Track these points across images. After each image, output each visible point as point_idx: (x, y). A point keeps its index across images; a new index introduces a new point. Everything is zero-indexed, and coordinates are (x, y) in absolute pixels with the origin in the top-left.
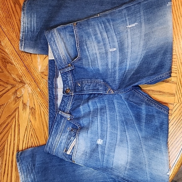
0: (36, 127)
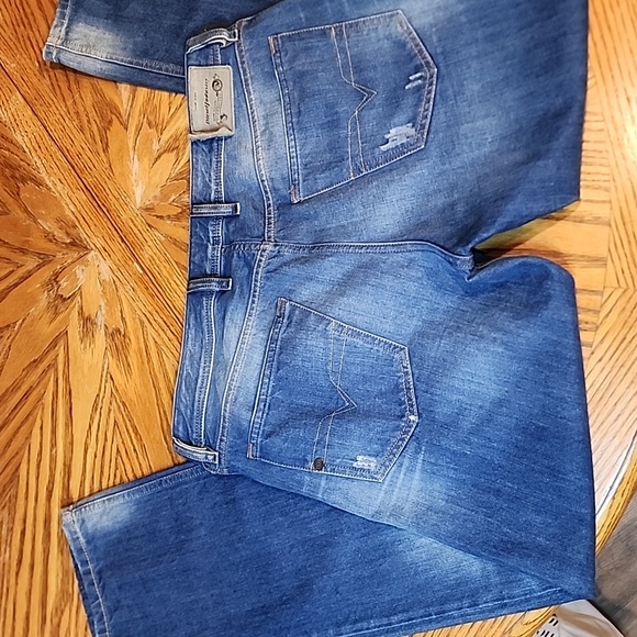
0: (131, 395)
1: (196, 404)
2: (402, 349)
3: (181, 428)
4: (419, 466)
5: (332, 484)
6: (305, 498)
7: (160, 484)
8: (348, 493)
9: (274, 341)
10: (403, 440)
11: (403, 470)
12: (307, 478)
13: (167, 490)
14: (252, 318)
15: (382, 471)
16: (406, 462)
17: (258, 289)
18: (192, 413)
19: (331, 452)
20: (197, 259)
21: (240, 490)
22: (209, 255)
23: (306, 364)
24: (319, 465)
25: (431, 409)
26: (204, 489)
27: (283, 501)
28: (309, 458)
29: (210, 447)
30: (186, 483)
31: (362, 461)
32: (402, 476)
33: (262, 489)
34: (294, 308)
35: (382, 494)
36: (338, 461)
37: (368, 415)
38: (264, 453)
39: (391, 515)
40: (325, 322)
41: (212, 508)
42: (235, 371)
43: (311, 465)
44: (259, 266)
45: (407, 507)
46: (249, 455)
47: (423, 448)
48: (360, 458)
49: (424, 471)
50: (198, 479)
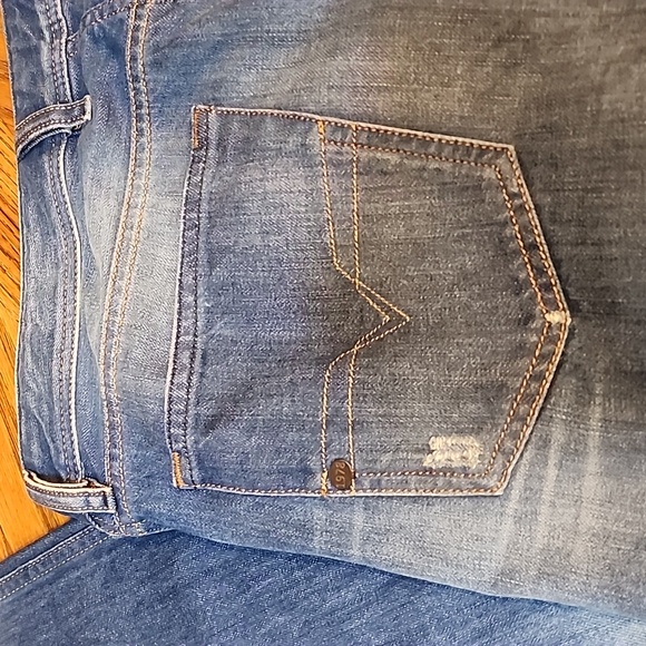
1: (56, 389)
2: (498, 153)
3: (35, 448)
4: (594, 437)
5: (381, 520)
6: (328, 562)
7: (26, 576)
8: (421, 538)
9: (192, 203)
10: (539, 377)
11: (553, 456)
12: (319, 514)
13: (41, 586)
14: (143, 170)
15: (498, 466)
16: (558, 434)
17: (143, 98)
18: (51, 409)
19: (364, 439)
20: (23, 84)
21: (186, 565)
22: (46, 66)
23: (273, 240)
24: (342, 476)
25: (604, 282)
26: (114, 575)
27: (279, 577)
28: (314, 462)
29: (93, 477)
30: (75, 567)
31: (445, 450)
32: (552, 472)
33: (231, 556)
34: (225, 118)
35: (508, 526)
36: (386, 458)
37: (439, 332)
38: (210, 471)
39: (541, 575)
40: (300, 127)
41: (136, 613)
42: (116, 291)
43: (322, 480)
44: (135, 40)
45: (580, 549)
46: (177, 480)
47: (599, 389)
48: (437, 443)
49: (608, 448)
50: (97, 555)
